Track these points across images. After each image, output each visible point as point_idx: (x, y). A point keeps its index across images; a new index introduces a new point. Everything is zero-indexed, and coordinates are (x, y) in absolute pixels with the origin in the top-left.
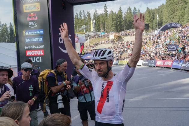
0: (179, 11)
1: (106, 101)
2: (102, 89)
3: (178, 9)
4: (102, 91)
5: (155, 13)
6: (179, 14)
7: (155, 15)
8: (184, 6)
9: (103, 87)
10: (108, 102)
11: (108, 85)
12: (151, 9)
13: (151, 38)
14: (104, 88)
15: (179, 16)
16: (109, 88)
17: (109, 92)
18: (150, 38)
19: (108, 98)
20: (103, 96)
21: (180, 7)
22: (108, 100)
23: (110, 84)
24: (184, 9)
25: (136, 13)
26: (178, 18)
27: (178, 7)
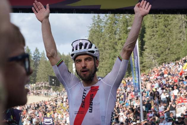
0: (106, 61)
1: (89, 110)
2: (83, 96)
3: (104, 58)
4: (83, 98)
5: (69, 62)
6: (106, 66)
7: (69, 64)
8: (112, 55)
9: (84, 93)
10: (91, 112)
11: (91, 91)
12: (63, 54)
13: (65, 100)
14: (86, 95)
15: (106, 68)
16: (93, 95)
17: (93, 99)
18: (63, 99)
19: (92, 107)
20: (84, 104)
21: (108, 56)
22: (91, 110)
23: (95, 90)
24: (113, 59)
25: (39, 57)
26: (104, 71)
27: (104, 55)
